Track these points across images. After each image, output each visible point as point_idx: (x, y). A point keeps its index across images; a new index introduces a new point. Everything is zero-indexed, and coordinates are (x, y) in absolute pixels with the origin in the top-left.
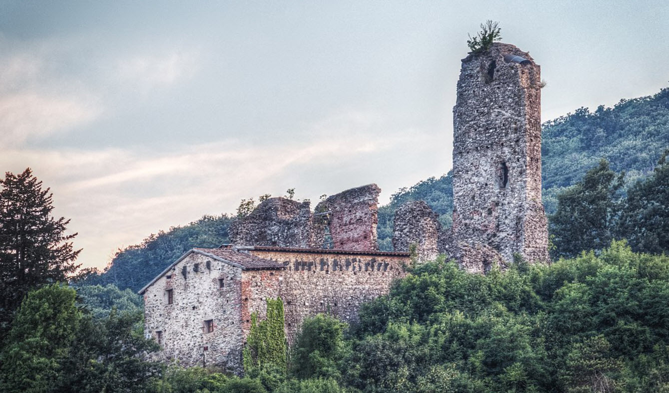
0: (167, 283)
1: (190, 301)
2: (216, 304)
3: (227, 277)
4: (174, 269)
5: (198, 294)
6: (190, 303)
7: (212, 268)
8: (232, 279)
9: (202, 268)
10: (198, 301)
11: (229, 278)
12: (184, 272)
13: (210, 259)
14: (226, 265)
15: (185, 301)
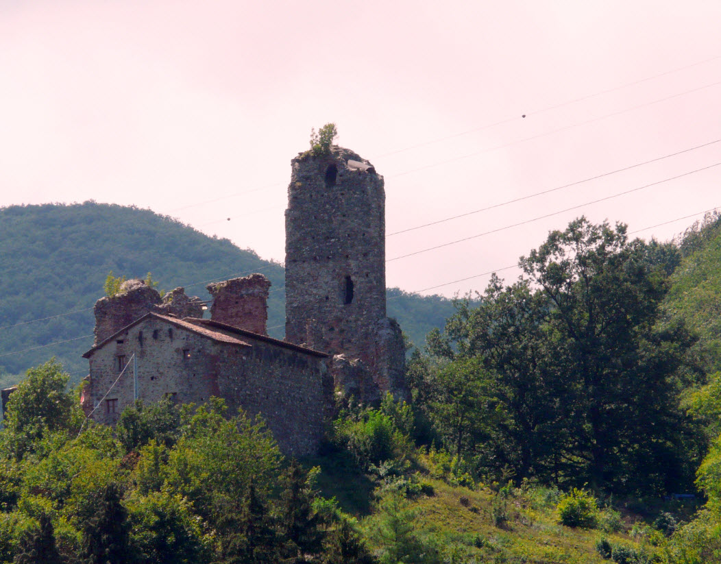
0: (118, 348)
1: (148, 370)
2: (180, 377)
3: (194, 348)
4: (127, 334)
5: (158, 364)
6: (148, 372)
7: (174, 336)
8: (199, 351)
9: (162, 335)
10: (158, 371)
11: (196, 350)
12: (140, 338)
13: (171, 327)
14: (192, 335)
15: (142, 370)
